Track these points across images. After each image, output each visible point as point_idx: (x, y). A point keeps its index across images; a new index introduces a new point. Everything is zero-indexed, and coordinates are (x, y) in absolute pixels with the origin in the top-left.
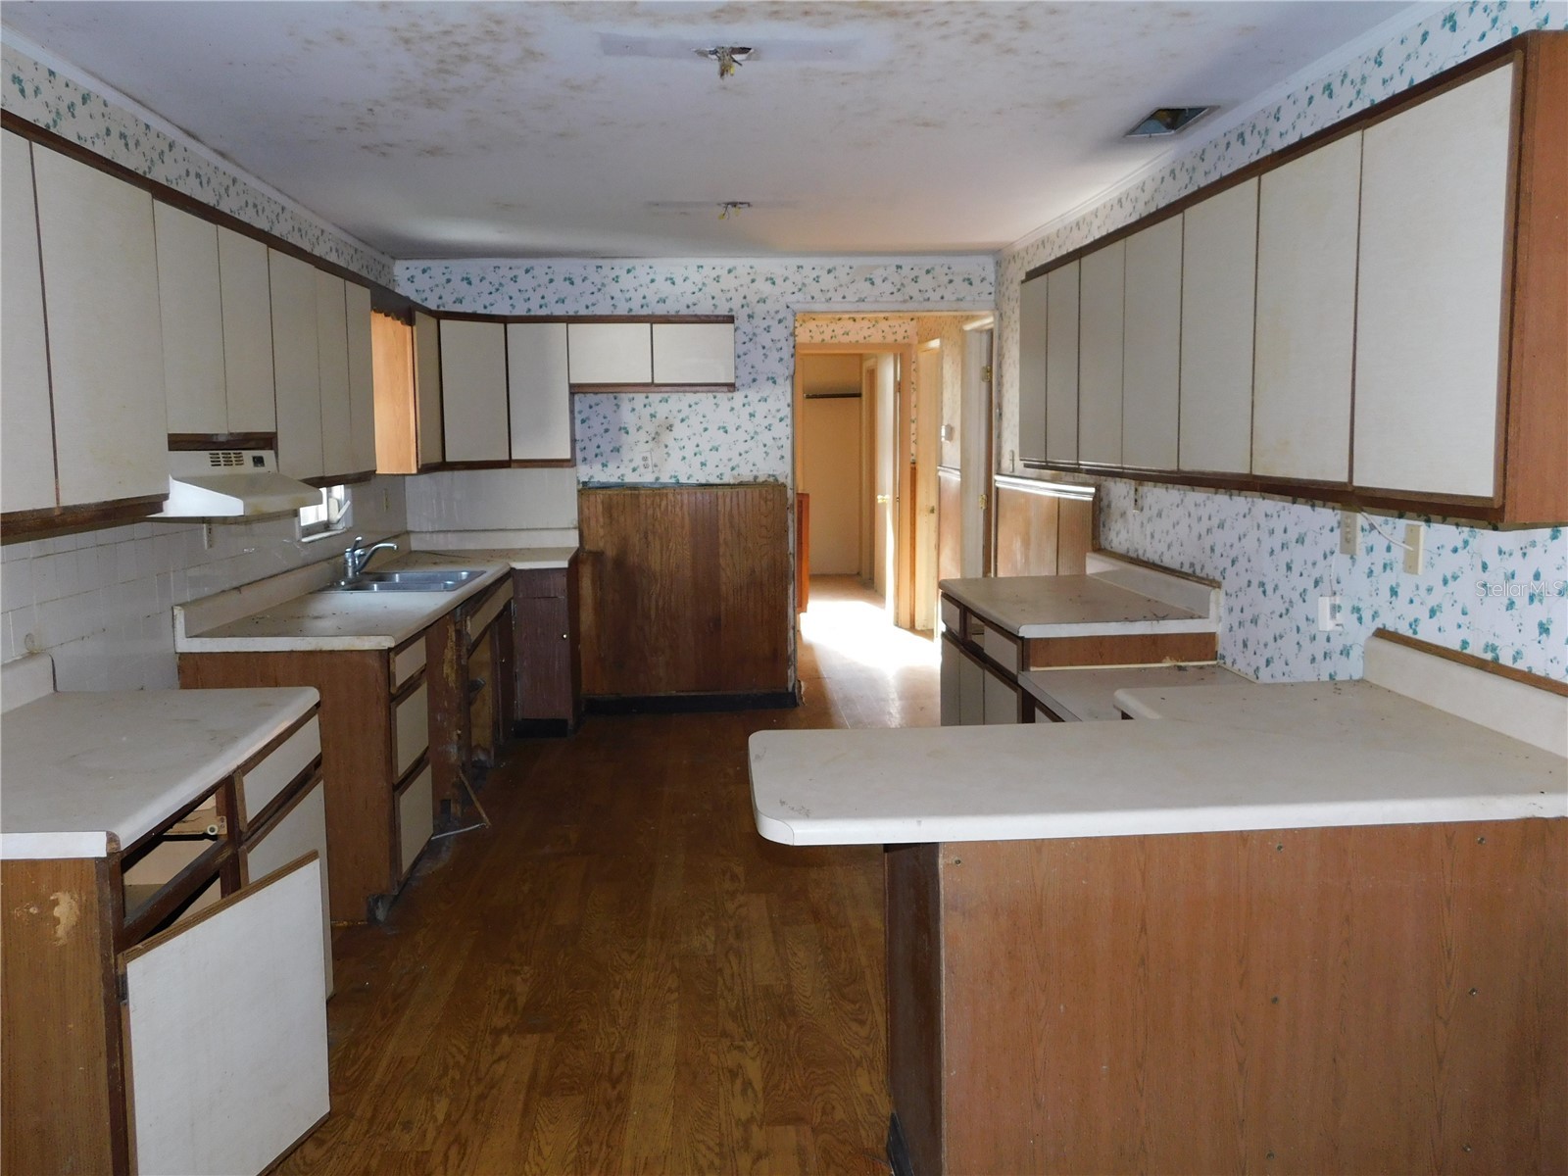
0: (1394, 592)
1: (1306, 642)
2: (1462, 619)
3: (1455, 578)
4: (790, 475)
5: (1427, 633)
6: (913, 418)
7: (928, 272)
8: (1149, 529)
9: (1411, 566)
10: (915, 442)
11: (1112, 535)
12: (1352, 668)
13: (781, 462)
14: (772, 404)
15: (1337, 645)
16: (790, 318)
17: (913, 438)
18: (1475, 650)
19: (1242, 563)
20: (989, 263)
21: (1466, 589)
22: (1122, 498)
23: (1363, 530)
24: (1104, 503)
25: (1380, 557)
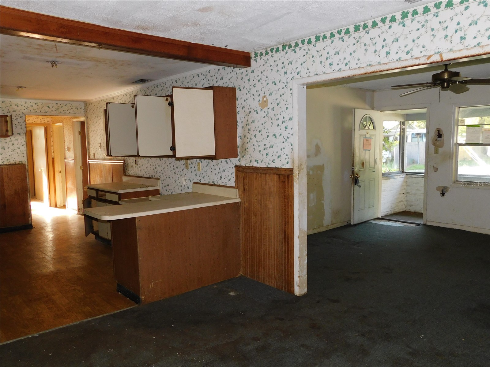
0: (196, 175)
1: (180, 187)
2: (208, 178)
3: (207, 171)
4: (26, 161)
5: (202, 182)
6: (52, 145)
7: (65, 105)
8: (140, 169)
9: (199, 170)
10: (53, 152)
11: (129, 171)
12: (190, 190)
13: (23, 158)
14: (19, 141)
15: (186, 187)
16: (24, 116)
17: (52, 151)
18: (211, 183)
19: (164, 174)
20: (83, 104)
21: (209, 173)
22: (131, 163)
23: (190, 164)
24: (127, 164)
25: (193, 169)
